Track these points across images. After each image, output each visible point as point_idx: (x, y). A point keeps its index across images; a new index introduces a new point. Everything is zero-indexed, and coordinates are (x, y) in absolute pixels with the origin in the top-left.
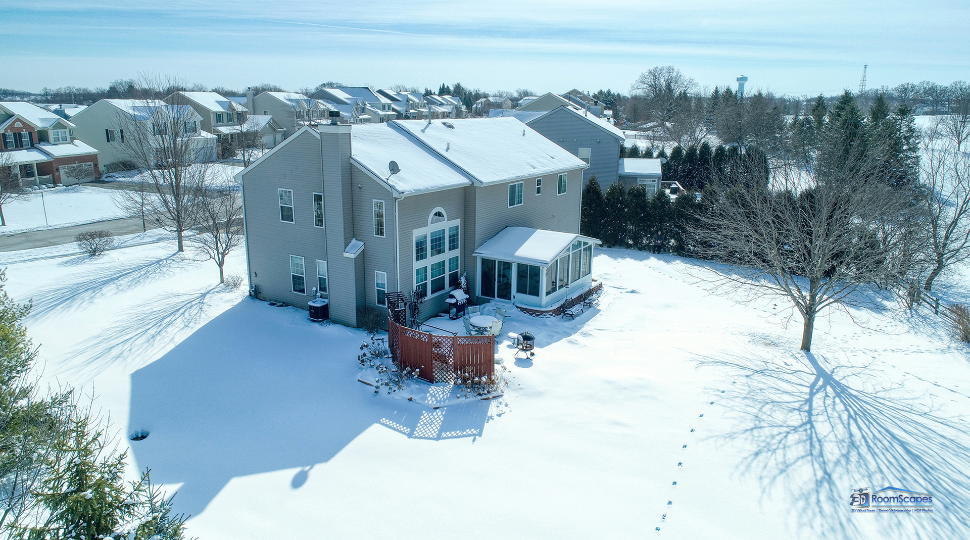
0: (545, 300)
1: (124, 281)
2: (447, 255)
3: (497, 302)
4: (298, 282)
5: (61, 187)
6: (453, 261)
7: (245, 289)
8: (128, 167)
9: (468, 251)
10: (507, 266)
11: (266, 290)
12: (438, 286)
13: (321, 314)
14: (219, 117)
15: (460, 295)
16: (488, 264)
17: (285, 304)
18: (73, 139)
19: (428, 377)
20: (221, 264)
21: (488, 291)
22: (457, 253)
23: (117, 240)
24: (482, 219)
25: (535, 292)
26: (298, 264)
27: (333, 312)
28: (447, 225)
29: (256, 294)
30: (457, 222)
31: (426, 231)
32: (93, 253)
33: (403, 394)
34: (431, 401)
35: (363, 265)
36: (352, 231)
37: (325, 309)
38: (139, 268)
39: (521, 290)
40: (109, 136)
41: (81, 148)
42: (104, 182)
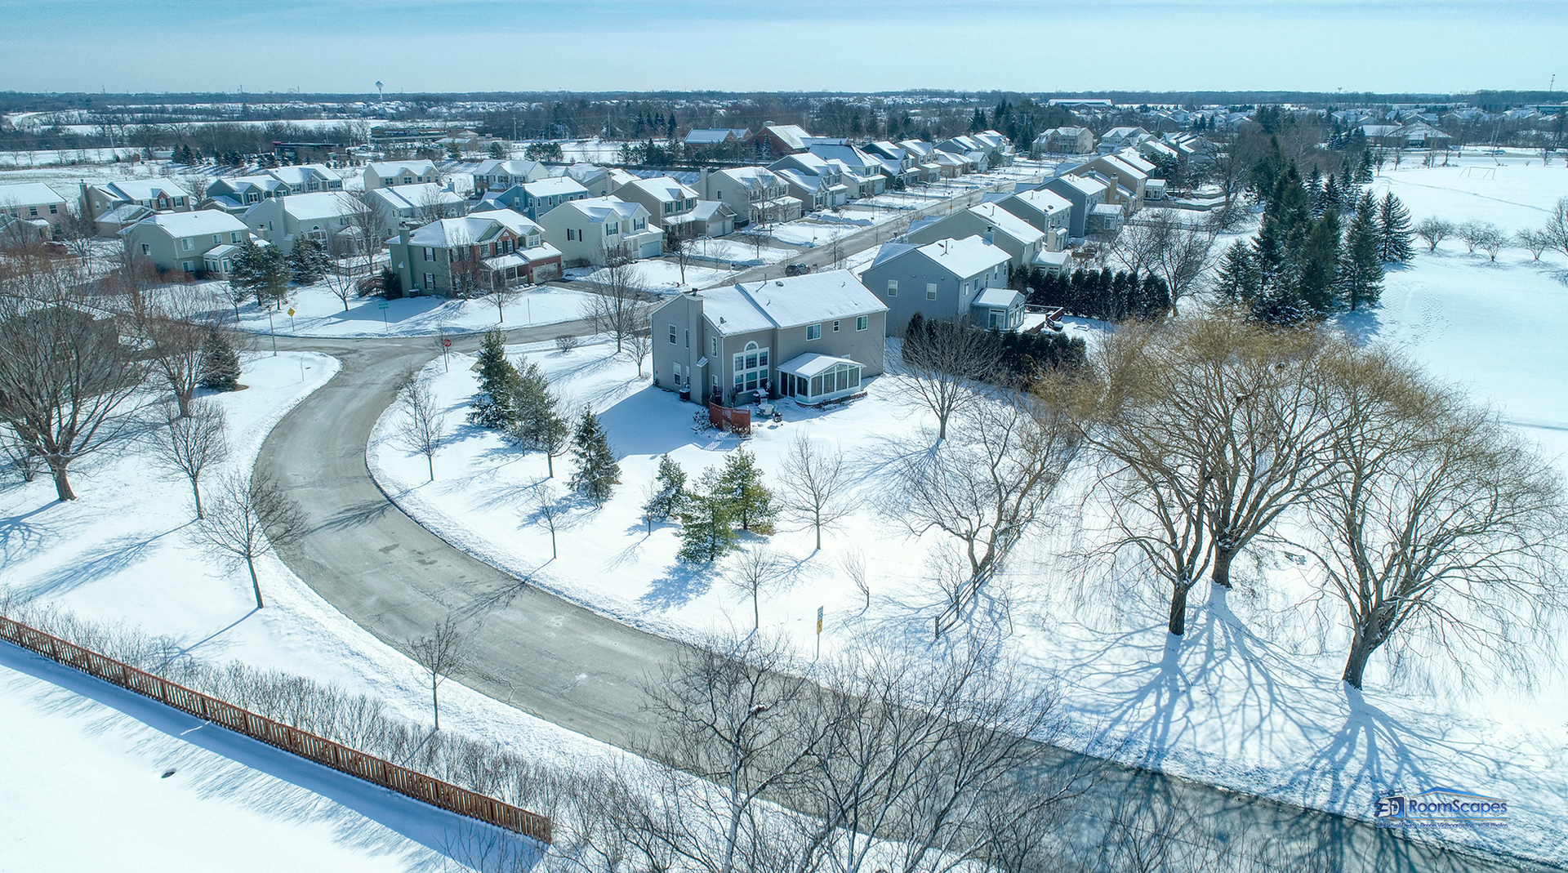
0: (811, 398)
1: (586, 370)
2: (758, 369)
3: (788, 399)
4: (677, 377)
5: (533, 286)
6: (763, 373)
7: (651, 381)
8: (583, 263)
9: (773, 366)
10: (793, 377)
11: (661, 382)
12: (751, 386)
13: (686, 397)
14: (668, 207)
15: (762, 392)
16: (784, 375)
17: (671, 391)
18: (543, 241)
19: (720, 428)
20: (639, 365)
21: (784, 392)
22: (766, 367)
23: (580, 339)
24: (782, 349)
25: (806, 394)
26: (677, 368)
27: (692, 397)
28: (758, 352)
29: (656, 384)
30: (767, 349)
31: (746, 354)
32: (566, 349)
33: (707, 434)
34: (717, 438)
35: (706, 370)
36: (702, 351)
37: (688, 393)
38: (594, 363)
39: (799, 392)
40: (570, 235)
41: (548, 251)
42: (564, 281)
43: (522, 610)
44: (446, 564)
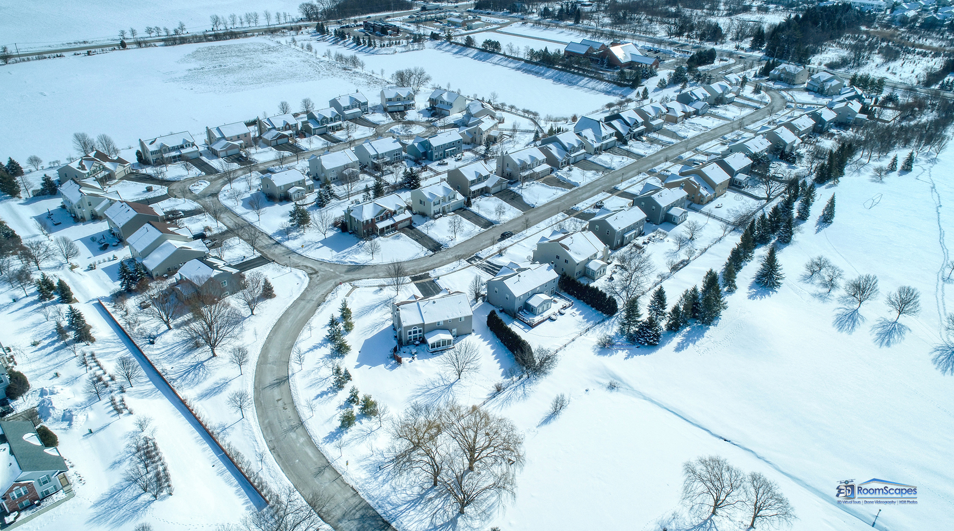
2: (418, 334)
5: (396, 231)
8: (424, 215)
9: (424, 333)
12: (415, 339)
14: (472, 182)
15: (418, 342)
16: (424, 339)
18: (404, 211)
19: (393, 358)
24: (426, 329)
25: (429, 349)
28: (417, 330)
30: (421, 328)
31: (412, 330)
34: (390, 363)
38: (385, 301)
39: (427, 347)
40: (421, 202)
41: (407, 215)
42: (411, 228)
43: (297, 434)
44: (289, 412)
